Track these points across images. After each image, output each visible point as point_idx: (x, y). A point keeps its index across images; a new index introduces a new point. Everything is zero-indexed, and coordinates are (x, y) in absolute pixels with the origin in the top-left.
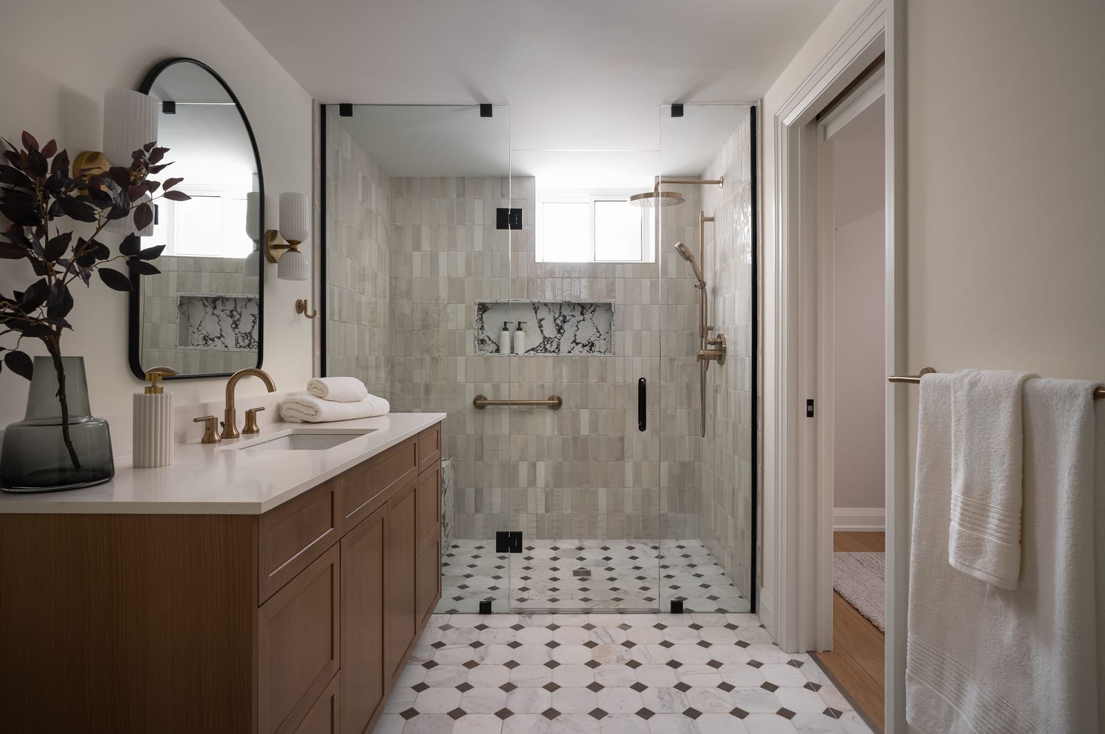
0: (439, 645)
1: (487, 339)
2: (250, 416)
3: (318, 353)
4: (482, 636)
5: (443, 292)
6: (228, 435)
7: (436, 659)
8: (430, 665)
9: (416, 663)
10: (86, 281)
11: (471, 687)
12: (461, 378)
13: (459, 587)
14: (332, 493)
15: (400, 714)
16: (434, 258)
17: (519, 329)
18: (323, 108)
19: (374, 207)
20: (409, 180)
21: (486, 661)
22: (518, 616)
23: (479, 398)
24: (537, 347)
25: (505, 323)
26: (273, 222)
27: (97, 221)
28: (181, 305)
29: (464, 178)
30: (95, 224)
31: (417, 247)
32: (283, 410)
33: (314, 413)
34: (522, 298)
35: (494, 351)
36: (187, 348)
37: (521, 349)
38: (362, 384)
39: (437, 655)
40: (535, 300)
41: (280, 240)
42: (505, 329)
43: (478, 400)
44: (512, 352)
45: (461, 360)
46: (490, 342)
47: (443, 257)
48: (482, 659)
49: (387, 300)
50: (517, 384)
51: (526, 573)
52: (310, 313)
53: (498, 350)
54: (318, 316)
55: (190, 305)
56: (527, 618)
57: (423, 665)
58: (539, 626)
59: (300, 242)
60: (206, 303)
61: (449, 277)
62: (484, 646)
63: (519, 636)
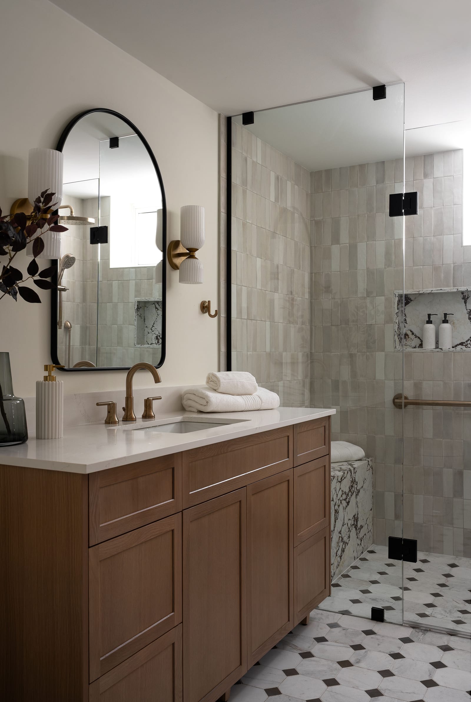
0: (321, 640)
1: (409, 333)
2: (148, 404)
3: (223, 349)
4: (365, 641)
5: (362, 286)
6: (128, 418)
7: (313, 652)
8: (307, 655)
9: (295, 651)
10: (14, 297)
11: (338, 684)
12: (380, 375)
13: (360, 591)
14: (173, 469)
15: (265, 690)
16: (352, 250)
17: (445, 321)
18: (229, 120)
19: (289, 204)
20: (329, 172)
21: (362, 664)
22: (412, 630)
23: (398, 397)
24: (467, 341)
25: (429, 315)
26: (175, 234)
27: (8, 254)
28: (138, 309)
29: (383, 162)
30: (7, 256)
31: (336, 240)
32: (184, 401)
33: (205, 403)
34: (448, 286)
35: (418, 345)
36: (143, 346)
37: (447, 343)
38: (254, 379)
39: (316, 649)
40: (463, 289)
41: (181, 250)
42: (429, 322)
43: (397, 399)
44: (437, 347)
45: (380, 356)
46: (413, 337)
47: (362, 248)
48: (358, 662)
49: (307, 296)
50: (442, 382)
51: (439, 590)
52: (213, 313)
53: (421, 346)
54: (223, 314)
55: (146, 309)
56: (421, 633)
57: (300, 654)
58: (431, 644)
59: (197, 250)
60: (157, 306)
61: (368, 269)
62: (363, 651)
63: (405, 649)
